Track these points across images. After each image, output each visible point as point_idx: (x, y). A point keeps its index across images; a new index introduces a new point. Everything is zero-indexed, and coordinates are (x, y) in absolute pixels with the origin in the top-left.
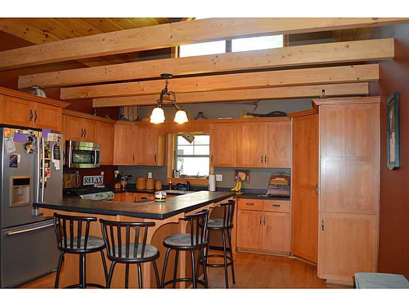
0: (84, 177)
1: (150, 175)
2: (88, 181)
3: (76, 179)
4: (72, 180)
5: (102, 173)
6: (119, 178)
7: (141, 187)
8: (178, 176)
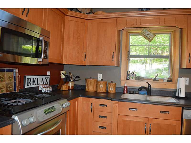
0: (27, 77)
1: (100, 77)
2: (31, 82)
3: (15, 80)
4: (7, 82)
5: (49, 73)
6: (68, 78)
7: (91, 89)
8: (134, 78)
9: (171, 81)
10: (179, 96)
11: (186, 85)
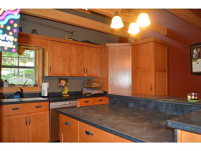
8: (7, 85)
9: (37, 86)
10: (44, 96)
11: (48, 88)
